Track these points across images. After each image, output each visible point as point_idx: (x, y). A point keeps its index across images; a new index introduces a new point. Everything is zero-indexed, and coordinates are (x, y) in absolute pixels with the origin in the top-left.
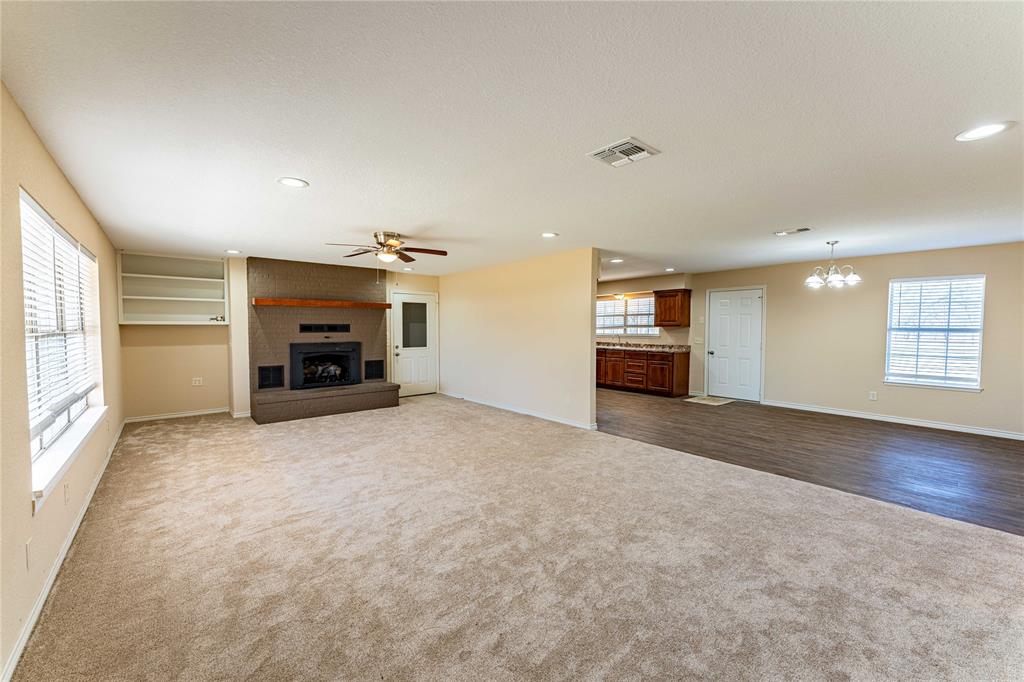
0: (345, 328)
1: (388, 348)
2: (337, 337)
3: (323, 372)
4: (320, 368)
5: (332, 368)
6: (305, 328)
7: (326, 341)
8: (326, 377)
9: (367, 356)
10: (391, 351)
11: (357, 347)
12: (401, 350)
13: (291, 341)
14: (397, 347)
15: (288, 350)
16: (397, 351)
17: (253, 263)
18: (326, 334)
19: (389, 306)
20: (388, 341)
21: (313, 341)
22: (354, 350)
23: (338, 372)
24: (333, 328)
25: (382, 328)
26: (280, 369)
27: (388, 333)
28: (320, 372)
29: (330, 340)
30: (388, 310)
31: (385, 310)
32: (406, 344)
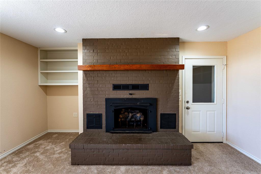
0: (145, 87)
1: (180, 103)
2: (139, 94)
3: (132, 117)
4: (130, 115)
5: (138, 115)
6: (116, 87)
7: (130, 97)
8: (133, 121)
9: (162, 109)
10: (182, 105)
11: (154, 102)
12: (191, 104)
13: (107, 97)
14: (188, 102)
15: (104, 103)
16: (187, 105)
17: (87, 42)
18: (131, 92)
19: (182, 67)
20: (180, 97)
21: (122, 96)
22: (151, 105)
23: (142, 119)
24: (136, 87)
25: (175, 87)
26: (100, 116)
27: (180, 91)
28: (130, 117)
29: (134, 96)
30: (180, 71)
31: (178, 71)
32: (195, 100)
